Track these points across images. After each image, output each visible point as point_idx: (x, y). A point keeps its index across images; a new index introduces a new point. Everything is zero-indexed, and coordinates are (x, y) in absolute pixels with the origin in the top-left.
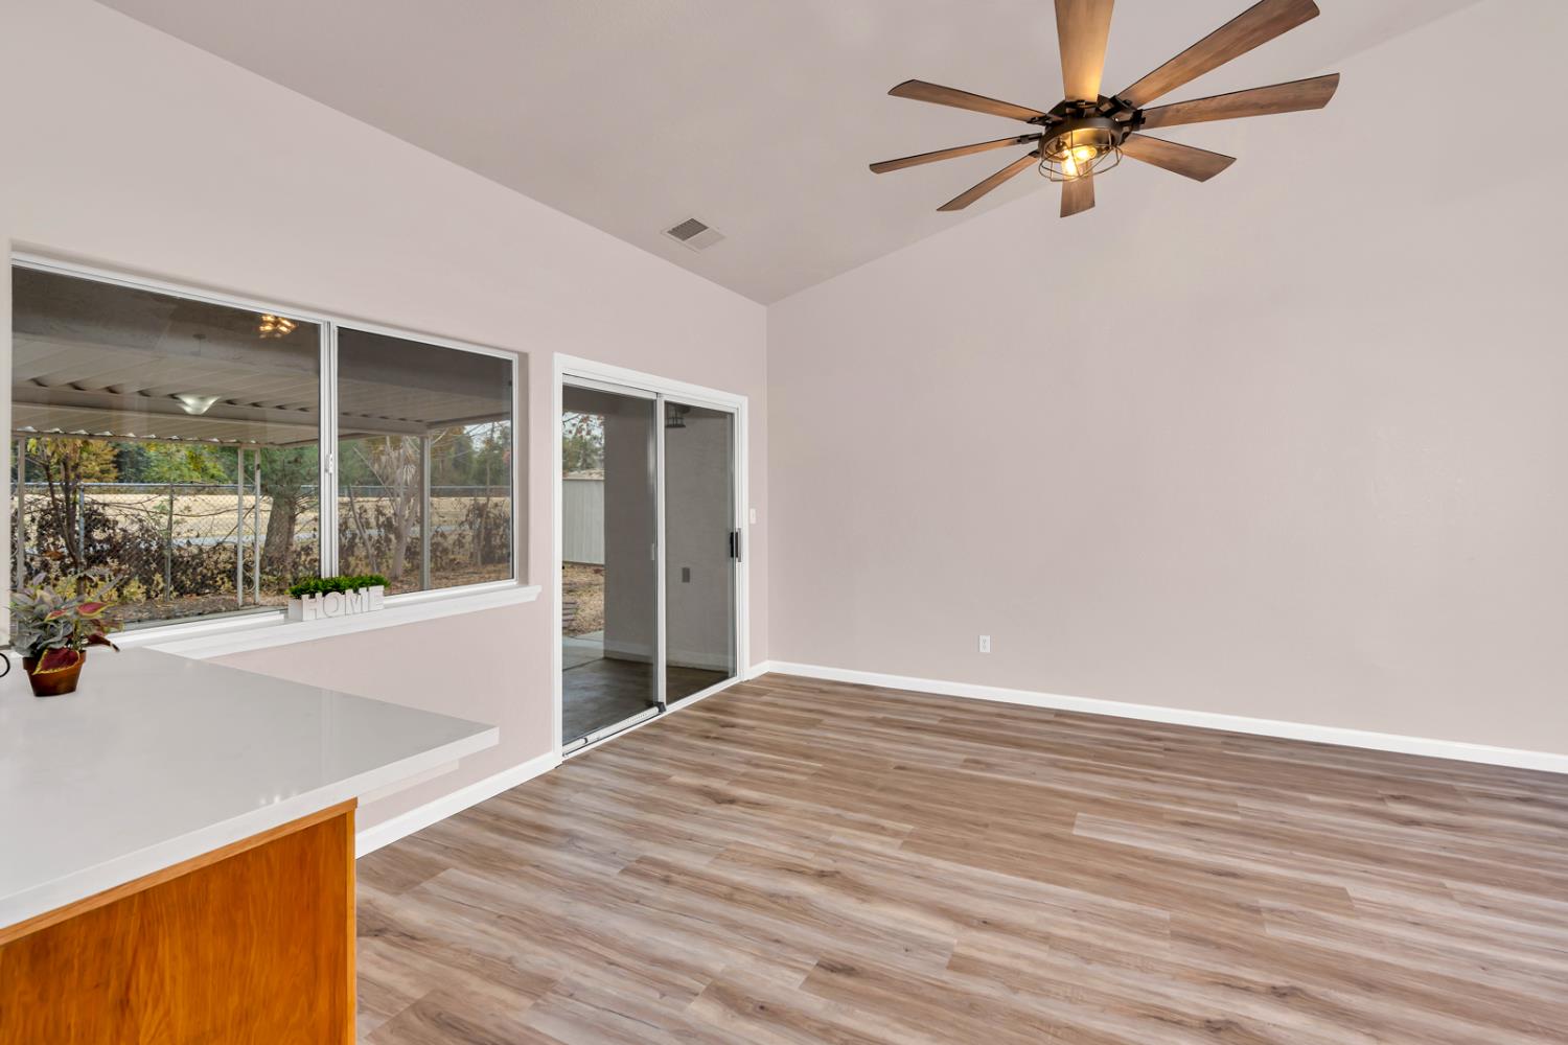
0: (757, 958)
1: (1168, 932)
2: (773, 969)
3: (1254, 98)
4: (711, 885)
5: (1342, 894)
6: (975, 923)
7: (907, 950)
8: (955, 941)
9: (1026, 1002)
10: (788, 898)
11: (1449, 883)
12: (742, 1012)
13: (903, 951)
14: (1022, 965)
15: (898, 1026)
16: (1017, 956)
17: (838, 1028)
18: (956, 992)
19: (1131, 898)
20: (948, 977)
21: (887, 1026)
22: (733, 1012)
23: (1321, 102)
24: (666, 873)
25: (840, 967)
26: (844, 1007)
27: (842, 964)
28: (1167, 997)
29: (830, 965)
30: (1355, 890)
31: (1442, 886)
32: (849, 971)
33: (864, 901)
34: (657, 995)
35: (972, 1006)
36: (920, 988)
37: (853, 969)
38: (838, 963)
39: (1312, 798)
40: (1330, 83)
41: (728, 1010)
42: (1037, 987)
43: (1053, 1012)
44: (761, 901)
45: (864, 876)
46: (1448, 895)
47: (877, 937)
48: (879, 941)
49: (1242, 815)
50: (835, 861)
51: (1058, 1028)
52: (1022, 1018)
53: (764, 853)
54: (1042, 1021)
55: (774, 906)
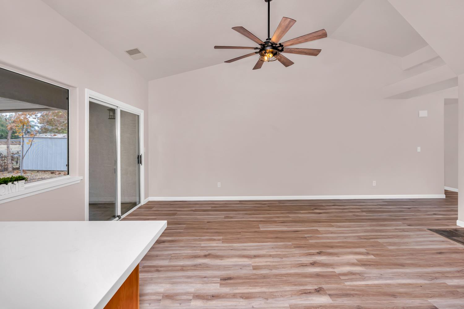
0: (202, 284)
1: (293, 247)
2: (209, 285)
3: (305, 51)
4: (174, 268)
5: (317, 230)
6: (253, 257)
7: (241, 269)
8: (251, 263)
9: (275, 272)
10: (200, 265)
11: (332, 224)
12: (208, 299)
13: (240, 269)
14: (268, 263)
15: (251, 288)
16: (267, 262)
17: (236, 294)
18: (258, 275)
19: (281, 242)
20: (255, 272)
21: (248, 289)
22: (206, 301)
23: (316, 55)
24: (156, 269)
25: (227, 278)
26: (235, 288)
27: (227, 277)
28: (301, 261)
29: (224, 279)
30: (319, 229)
31: (331, 224)
32: (230, 278)
33: (222, 259)
34: (179, 305)
35: (264, 276)
36: (250, 277)
37: (231, 278)
38: (225, 277)
39: (302, 212)
40: (319, 51)
41: (204, 301)
42: (275, 267)
43: (282, 272)
44: (193, 268)
45: (217, 253)
46: (332, 226)
47: (231, 268)
48: (232, 269)
49: (292, 218)
50: (207, 251)
51: (285, 275)
52: (276, 275)
53: (184, 254)
54: (281, 275)
55: (198, 268)
